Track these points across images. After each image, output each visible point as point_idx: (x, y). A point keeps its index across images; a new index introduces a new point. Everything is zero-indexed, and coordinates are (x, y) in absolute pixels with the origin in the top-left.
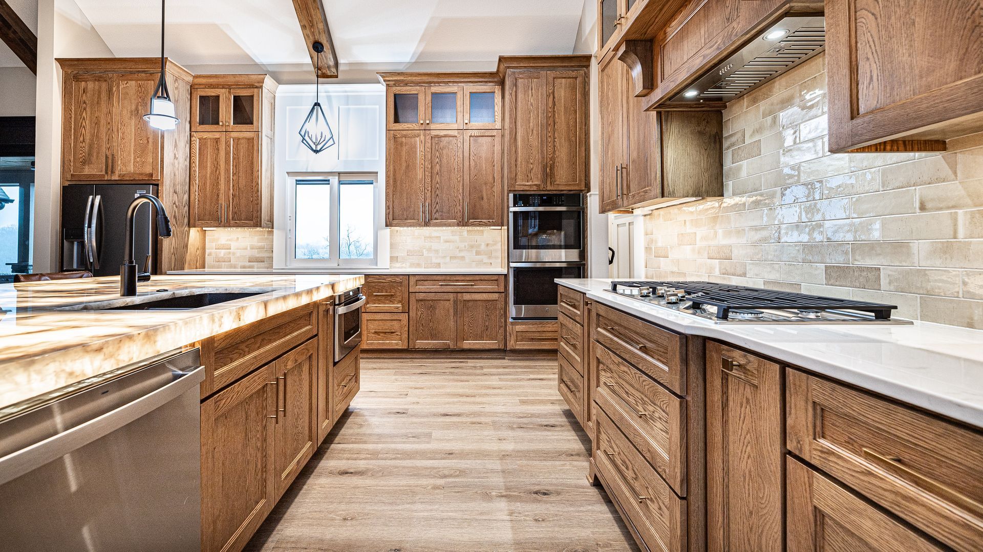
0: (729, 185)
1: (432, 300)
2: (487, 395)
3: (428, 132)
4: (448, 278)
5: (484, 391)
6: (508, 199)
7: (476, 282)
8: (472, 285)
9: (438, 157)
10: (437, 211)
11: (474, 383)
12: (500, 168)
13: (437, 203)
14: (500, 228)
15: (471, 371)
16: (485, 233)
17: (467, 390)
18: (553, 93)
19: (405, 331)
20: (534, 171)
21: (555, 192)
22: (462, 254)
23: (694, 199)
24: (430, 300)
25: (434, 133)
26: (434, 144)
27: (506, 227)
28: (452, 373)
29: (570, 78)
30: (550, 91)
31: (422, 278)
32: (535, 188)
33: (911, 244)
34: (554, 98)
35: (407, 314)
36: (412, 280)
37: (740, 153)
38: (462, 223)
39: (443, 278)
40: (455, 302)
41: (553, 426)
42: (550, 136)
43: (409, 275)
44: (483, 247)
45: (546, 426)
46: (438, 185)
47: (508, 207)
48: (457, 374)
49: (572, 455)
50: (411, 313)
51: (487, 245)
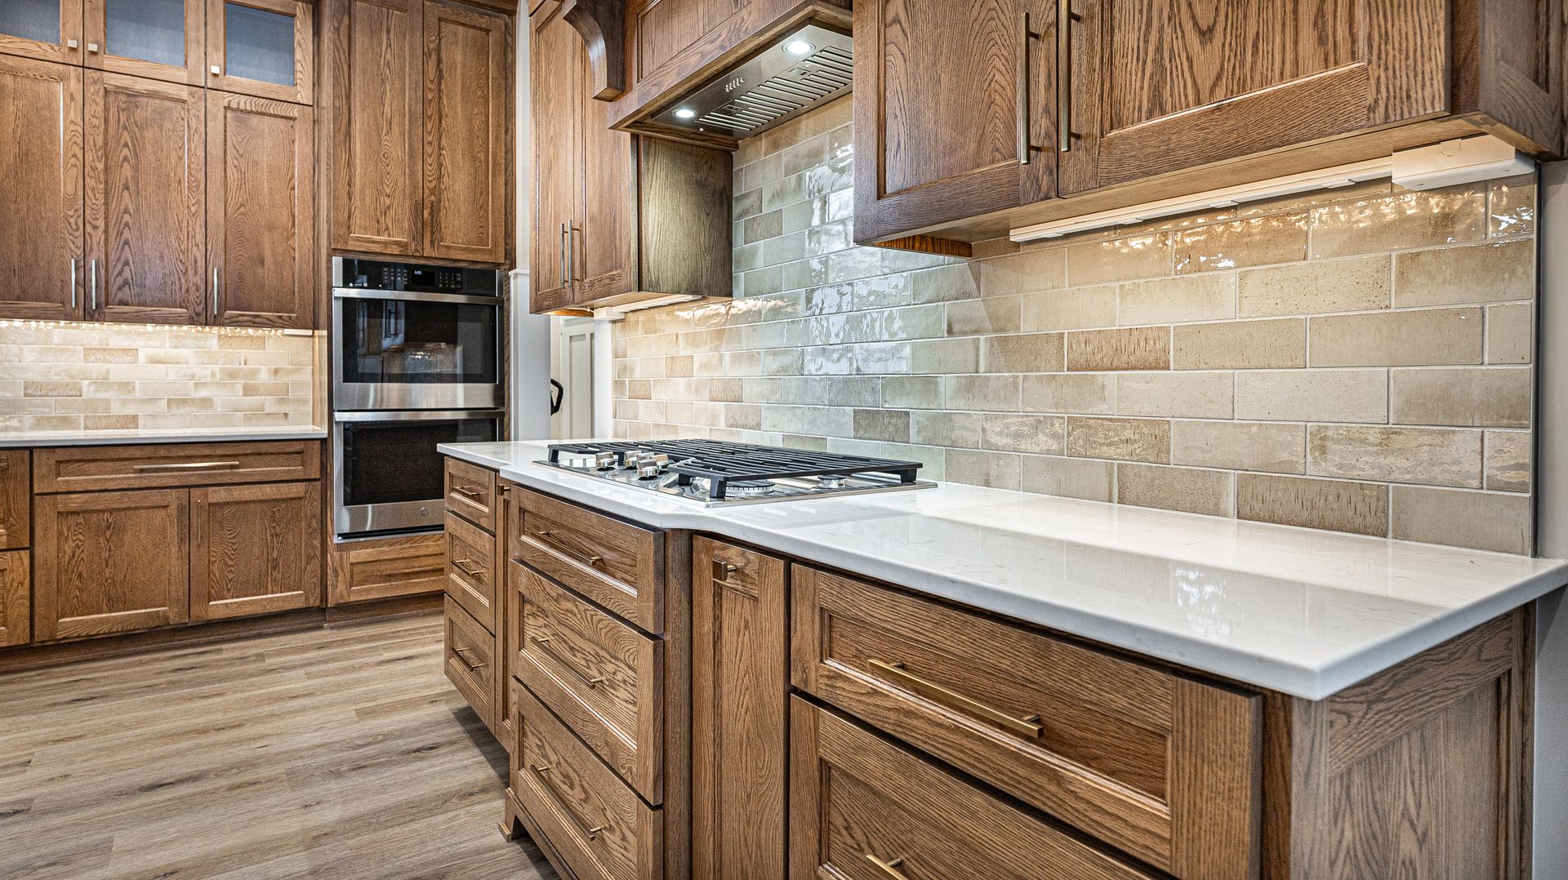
0: (741, 278)
1: (111, 511)
2: (272, 716)
3: (96, 75)
4: (162, 452)
5: (267, 709)
6: (329, 269)
7: (245, 459)
8: (232, 467)
9: (126, 145)
10: (126, 283)
11: (239, 695)
12: (309, 198)
13: (127, 263)
14: (310, 332)
15: (231, 670)
16: (269, 345)
17: (220, 716)
18: (438, 50)
19: (22, 597)
20: (392, 212)
21: (441, 263)
22: (203, 394)
23: (690, 297)
24: (103, 511)
25: (112, 80)
26: (113, 110)
27: (325, 333)
28: (173, 684)
29: (475, 27)
30: (432, 46)
31: (77, 454)
32: (396, 250)
33: (939, 379)
34: (439, 61)
35: (25, 555)
36: (42, 463)
37: (755, 227)
38: (202, 318)
39: (147, 452)
40: (185, 510)
41: (431, 748)
42: (430, 143)
43: (31, 450)
44: (264, 376)
45: (418, 750)
46: (127, 218)
47: (330, 288)
48: (191, 684)
49: (471, 794)
50: (38, 550)
51: (276, 372)
